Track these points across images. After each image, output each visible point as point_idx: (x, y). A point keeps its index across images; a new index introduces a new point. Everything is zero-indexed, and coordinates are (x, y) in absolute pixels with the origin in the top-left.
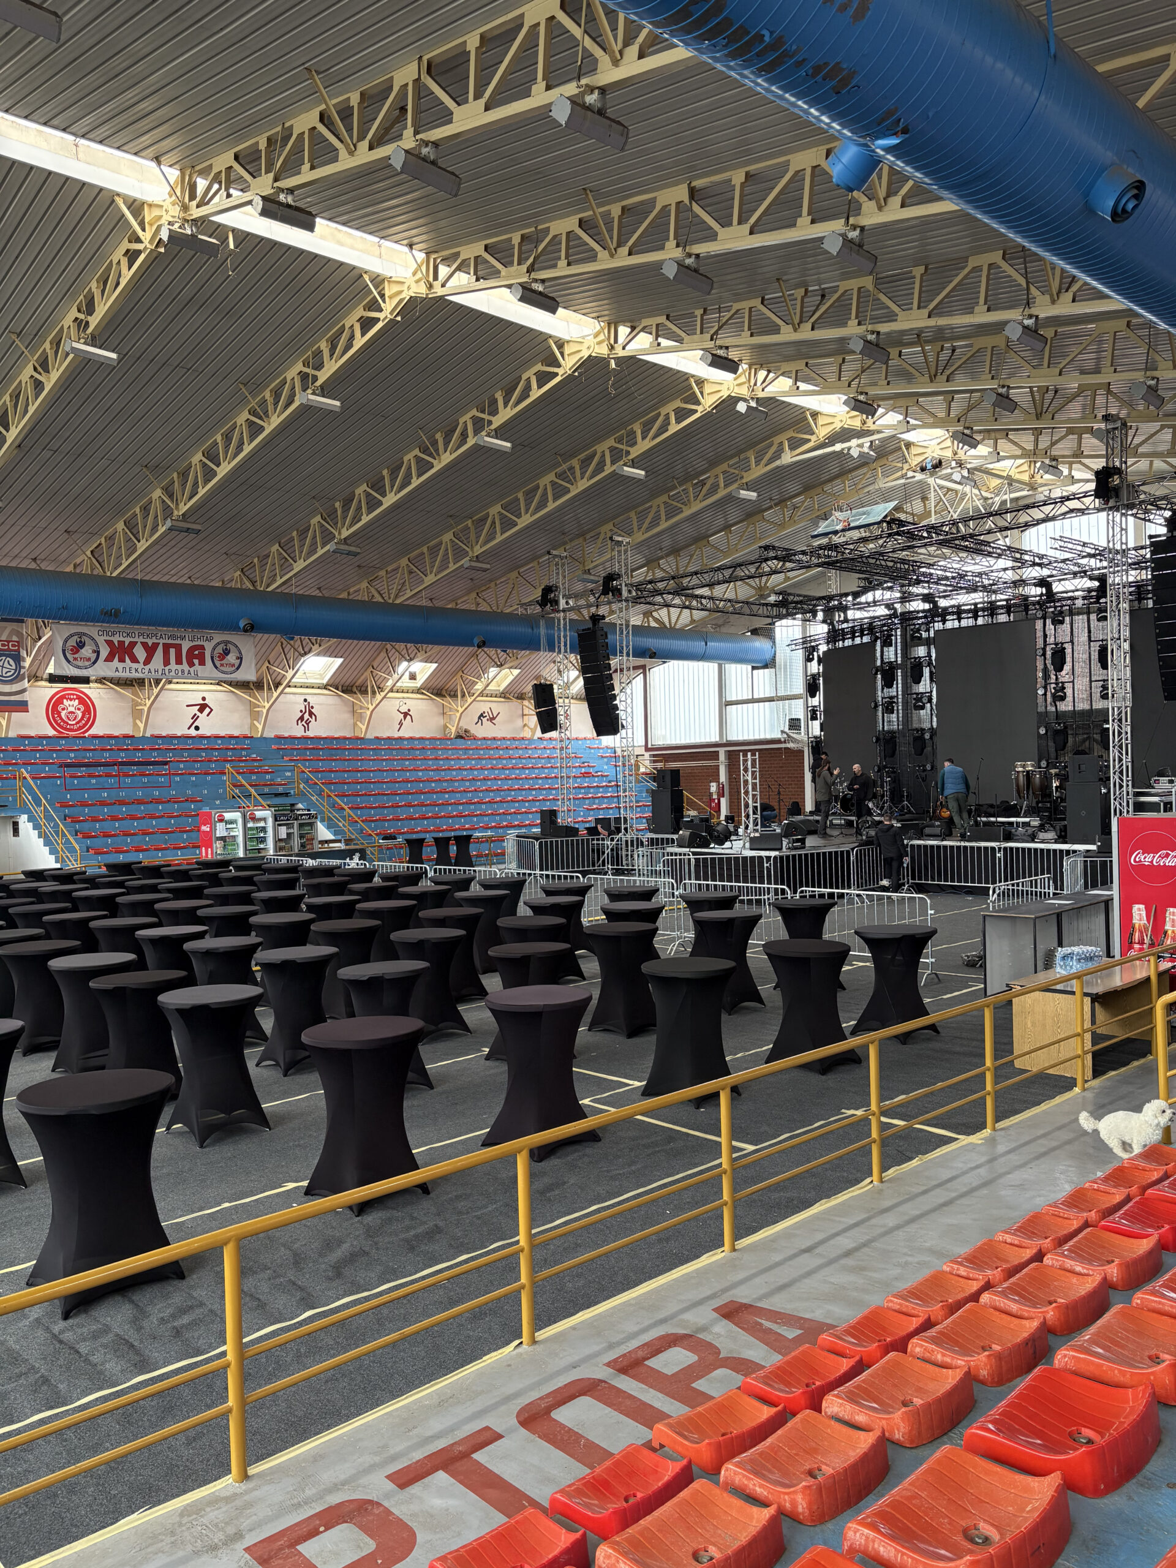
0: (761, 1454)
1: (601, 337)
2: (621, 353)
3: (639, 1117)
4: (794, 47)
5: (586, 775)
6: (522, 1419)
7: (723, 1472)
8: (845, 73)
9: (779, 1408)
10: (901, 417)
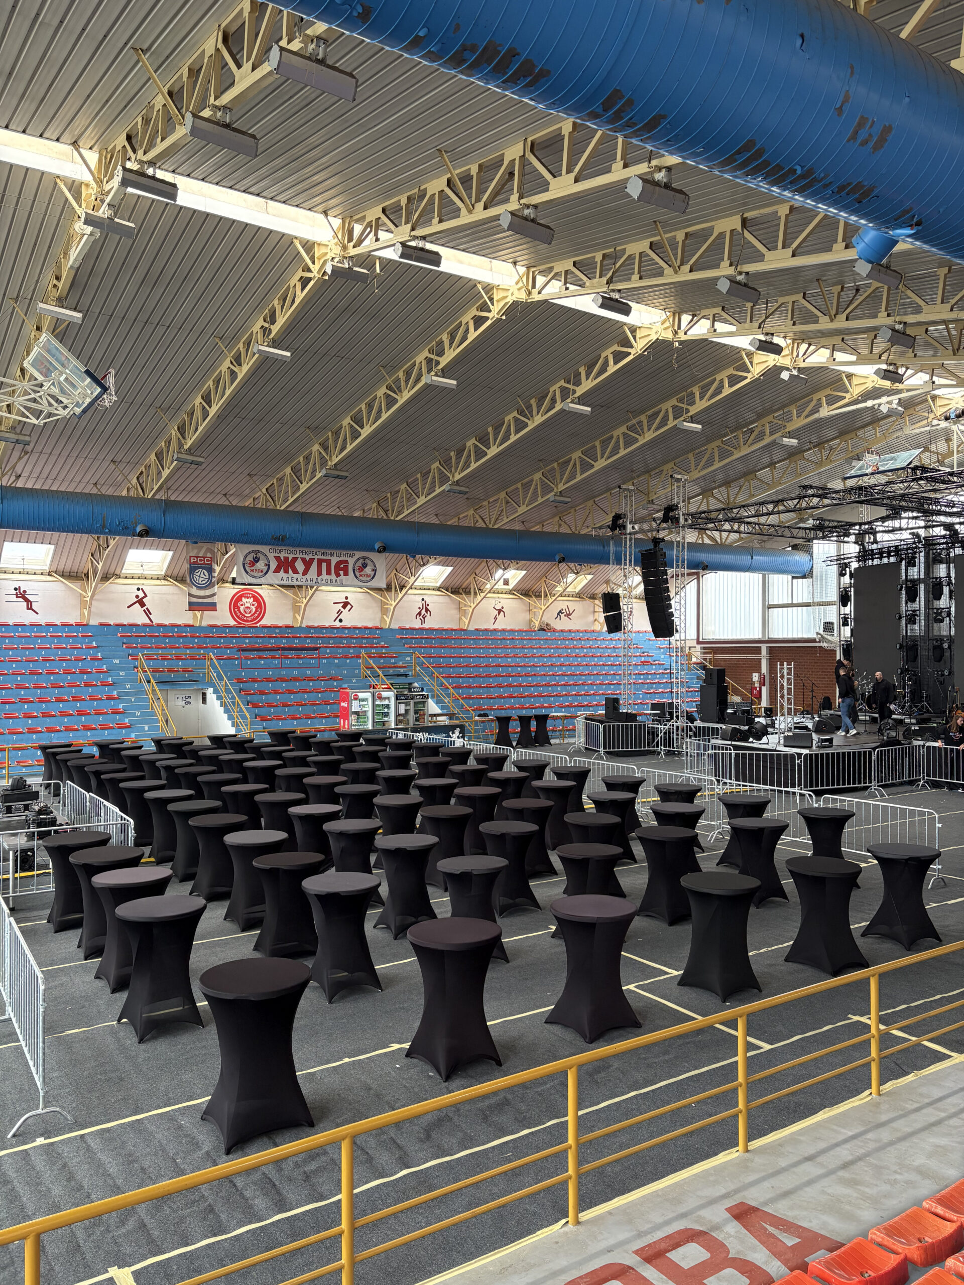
1: (667, 324)
2: (684, 338)
4: (822, 175)
5: (644, 663)
8: (866, 188)
10: (927, 378)
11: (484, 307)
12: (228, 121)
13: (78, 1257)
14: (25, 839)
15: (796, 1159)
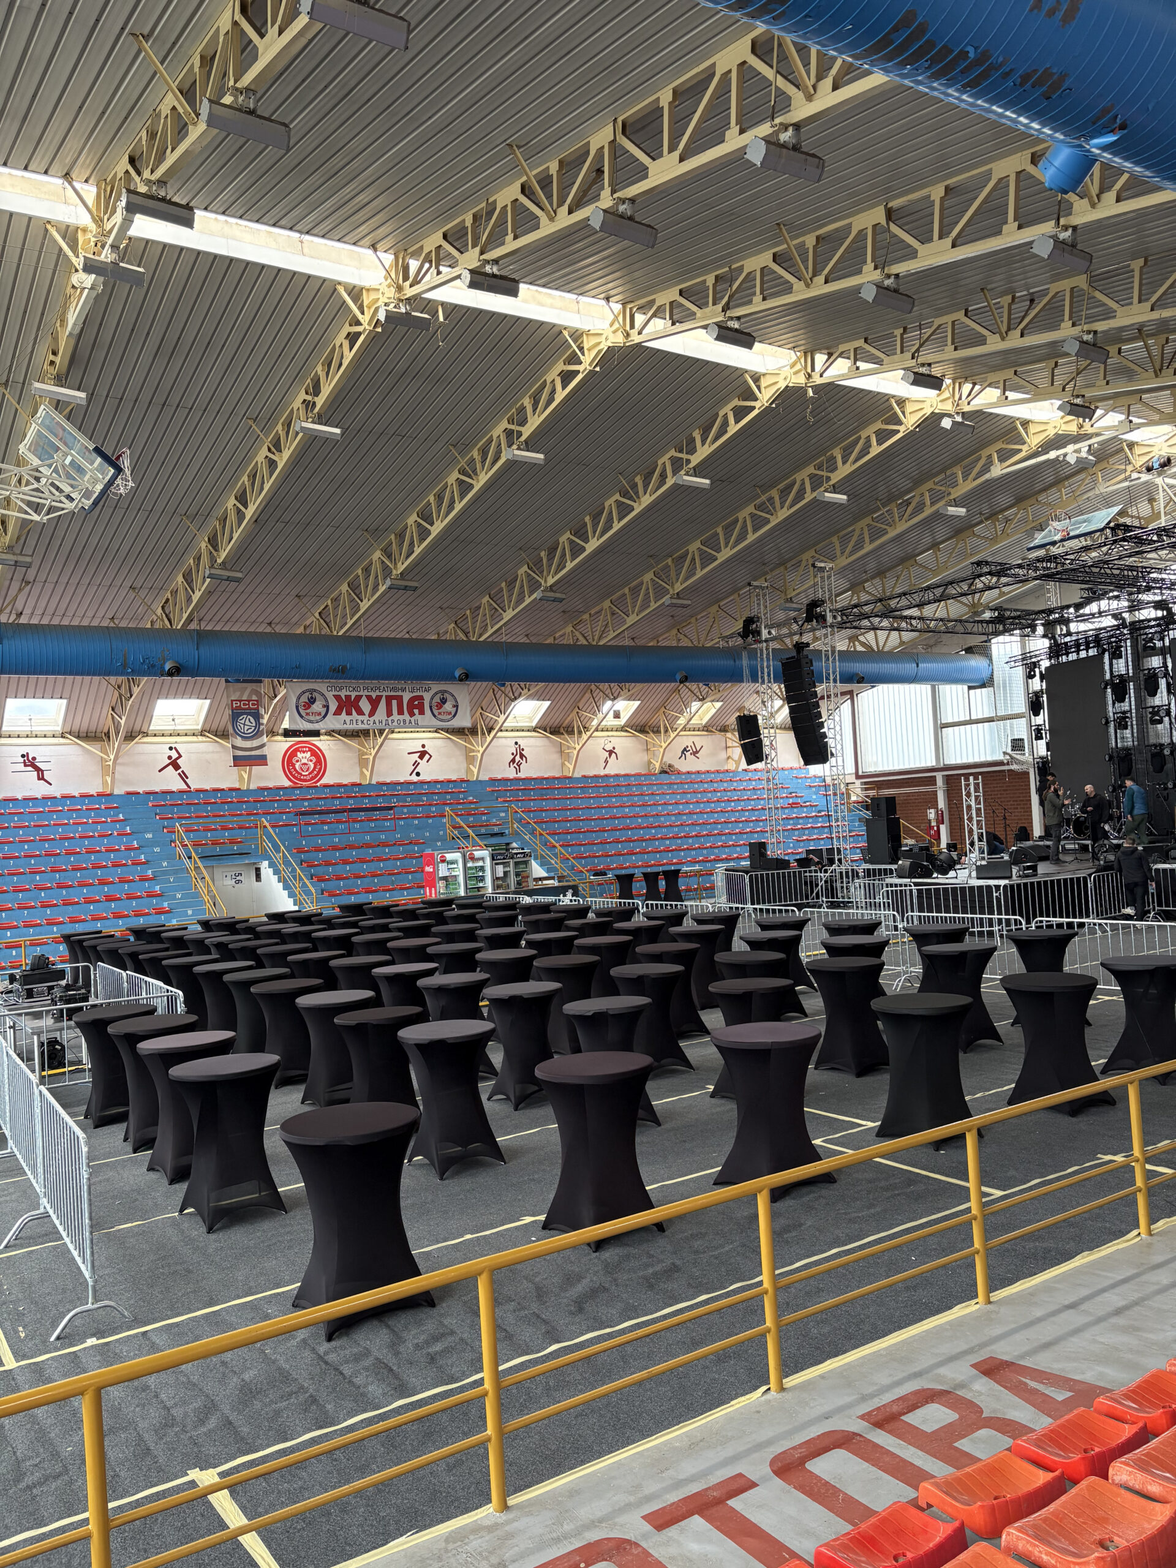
0: (1045, 1520)
1: (798, 367)
2: (817, 380)
3: (877, 1160)
4: (1001, 59)
5: (793, 806)
6: (775, 1468)
7: (1004, 1537)
8: (1055, 77)
9: (1057, 1473)
10: (1122, 417)
11: (574, 359)
12: (252, 106)
13: (148, 1461)
14: (52, 1021)
15: (1052, 1308)
